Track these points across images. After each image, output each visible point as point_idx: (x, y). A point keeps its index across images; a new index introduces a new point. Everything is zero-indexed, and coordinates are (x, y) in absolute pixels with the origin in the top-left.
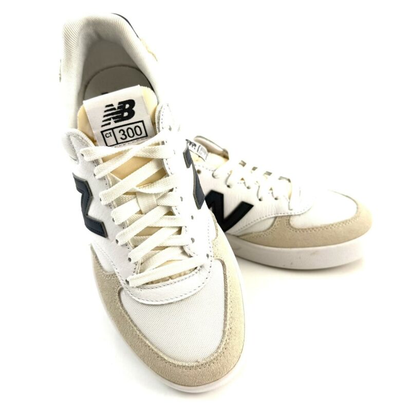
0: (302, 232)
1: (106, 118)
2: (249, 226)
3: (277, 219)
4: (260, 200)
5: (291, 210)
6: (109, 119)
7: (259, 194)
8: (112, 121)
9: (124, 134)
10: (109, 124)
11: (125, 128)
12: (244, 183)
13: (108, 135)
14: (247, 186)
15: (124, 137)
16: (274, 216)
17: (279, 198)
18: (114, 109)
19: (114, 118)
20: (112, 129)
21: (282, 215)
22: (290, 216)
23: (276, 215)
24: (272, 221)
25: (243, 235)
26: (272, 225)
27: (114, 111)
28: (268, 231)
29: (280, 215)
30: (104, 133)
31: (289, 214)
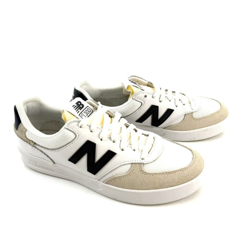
0: (199, 120)
1: (76, 110)
2: (171, 121)
3: (186, 115)
4: (176, 106)
5: (193, 109)
6: (78, 110)
7: (176, 103)
8: (79, 110)
9: (86, 113)
10: (79, 111)
11: (85, 111)
12: (168, 98)
13: (82, 116)
14: (169, 100)
15: (87, 114)
16: (184, 114)
17: (185, 104)
18: (76, 106)
19: (79, 109)
20: (81, 113)
21: (188, 113)
22: (192, 113)
23: (186, 113)
24: (183, 117)
25: (167, 127)
26: (184, 119)
27: (76, 107)
28: (182, 122)
29: (187, 113)
30: (80, 115)
31: (192, 112)
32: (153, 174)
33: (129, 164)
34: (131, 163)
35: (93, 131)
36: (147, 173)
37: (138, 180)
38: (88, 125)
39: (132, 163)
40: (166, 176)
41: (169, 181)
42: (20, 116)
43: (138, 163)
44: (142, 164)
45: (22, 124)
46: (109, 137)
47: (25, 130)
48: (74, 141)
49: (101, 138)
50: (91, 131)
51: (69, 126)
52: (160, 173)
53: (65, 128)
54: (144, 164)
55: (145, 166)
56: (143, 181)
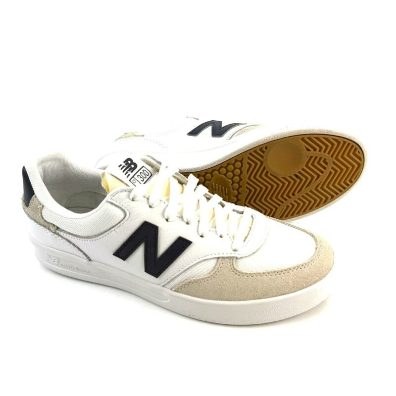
1: (125, 172)
8: (129, 172)
11: (138, 173)
15: (142, 179)
32: (252, 275)
33: (213, 258)
34: (215, 258)
35: (152, 206)
36: (243, 273)
37: (228, 284)
38: (144, 197)
39: (219, 258)
40: (274, 277)
41: (279, 285)
42: (32, 184)
43: (228, 257)
44: (235, 259)
45: (36, 197)
46: (179, 215)
47: (41, 206)
48: (122, 223)
49: (166, 217)
50: (150, 207)
51: (113, 198)
52: (264, 273)
53: (107, 202)
54: (237, 258)
55: (240, 261)
56: (236, 287)
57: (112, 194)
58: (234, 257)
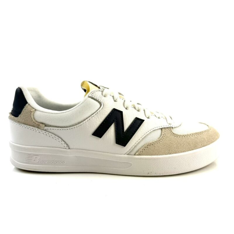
4: (148, 118)
32: (184, 136)
33: (159, 129)
34: (160, 129)
35: (116, 101)
36: (179, 135)
37: (172, 143)
38: (110, 95)
39: (162, 129)
40: (196, 136)
41: (201, 141)
42: (25, 96)
43: (167, 128)
44: (171, 128)
45: (29, 105)
46: (132, 107)
47: (34, 110)
48: (99, 111)
49: (126, 107)
50: (115, 101)
51: (92, 95)
52: (190, 134)
53: (89, 97)
54: (172, 128)
55: (174, 129)
56: (178, 143)
57: (91, 92)
58: (171, 127)
